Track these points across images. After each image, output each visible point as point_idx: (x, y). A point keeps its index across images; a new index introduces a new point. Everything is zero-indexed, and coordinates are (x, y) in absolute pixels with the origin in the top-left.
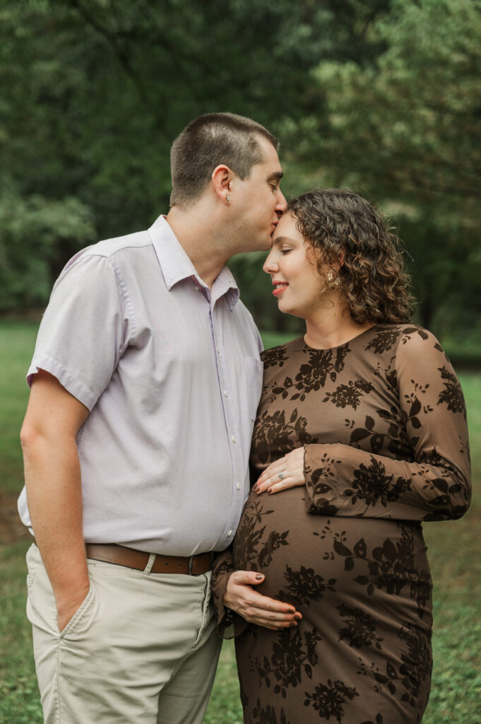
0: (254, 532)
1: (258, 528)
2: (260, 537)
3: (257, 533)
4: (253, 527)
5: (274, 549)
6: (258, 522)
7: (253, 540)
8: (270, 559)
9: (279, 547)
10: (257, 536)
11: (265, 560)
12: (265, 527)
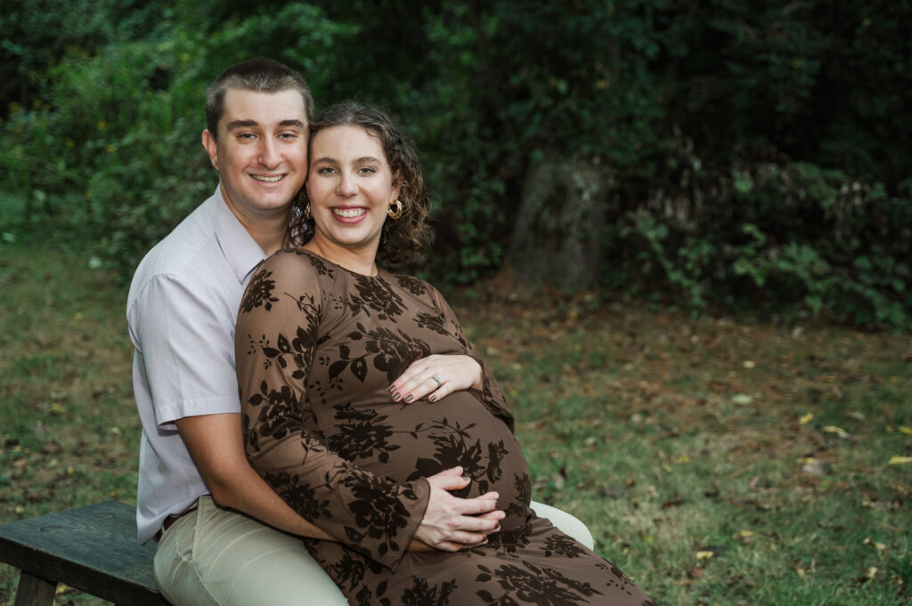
0: (468, 449)
1: (469, 443)
2: (480, 452)
3: (472, 449)
4: (462, 444)
5: (499, 460)
6: (464, 437)
7: (472, 457)
8: (500, 472)
9: (502, 457)
10: (476, 452)
11: (496, 474)
12: (479, 440)
